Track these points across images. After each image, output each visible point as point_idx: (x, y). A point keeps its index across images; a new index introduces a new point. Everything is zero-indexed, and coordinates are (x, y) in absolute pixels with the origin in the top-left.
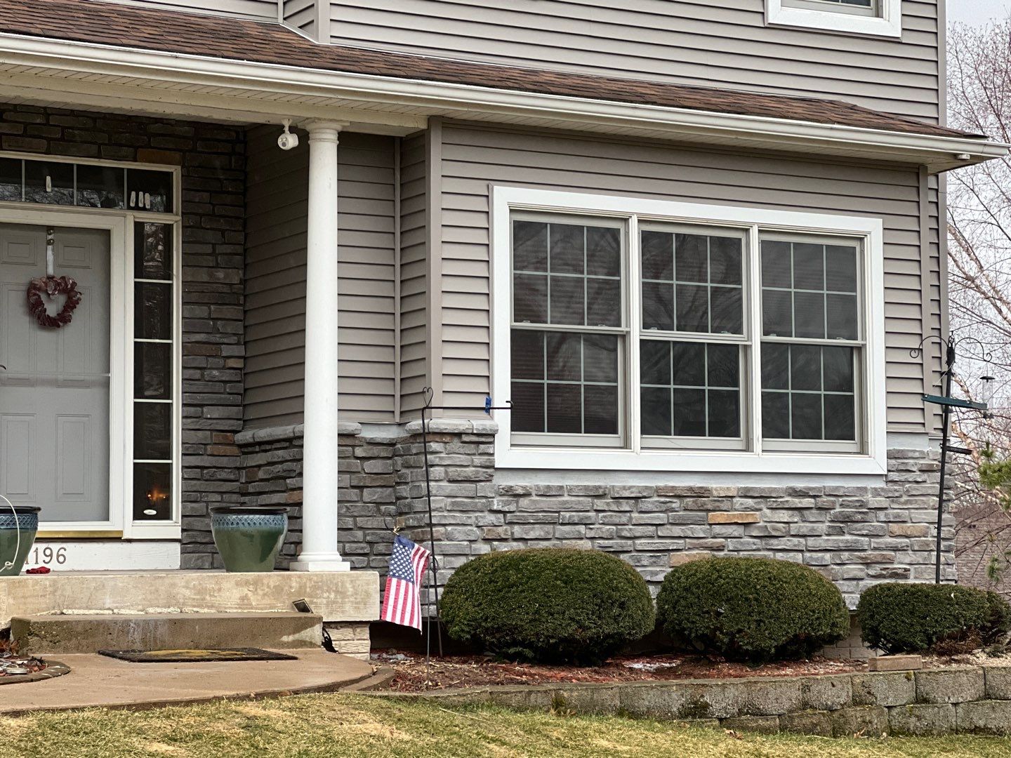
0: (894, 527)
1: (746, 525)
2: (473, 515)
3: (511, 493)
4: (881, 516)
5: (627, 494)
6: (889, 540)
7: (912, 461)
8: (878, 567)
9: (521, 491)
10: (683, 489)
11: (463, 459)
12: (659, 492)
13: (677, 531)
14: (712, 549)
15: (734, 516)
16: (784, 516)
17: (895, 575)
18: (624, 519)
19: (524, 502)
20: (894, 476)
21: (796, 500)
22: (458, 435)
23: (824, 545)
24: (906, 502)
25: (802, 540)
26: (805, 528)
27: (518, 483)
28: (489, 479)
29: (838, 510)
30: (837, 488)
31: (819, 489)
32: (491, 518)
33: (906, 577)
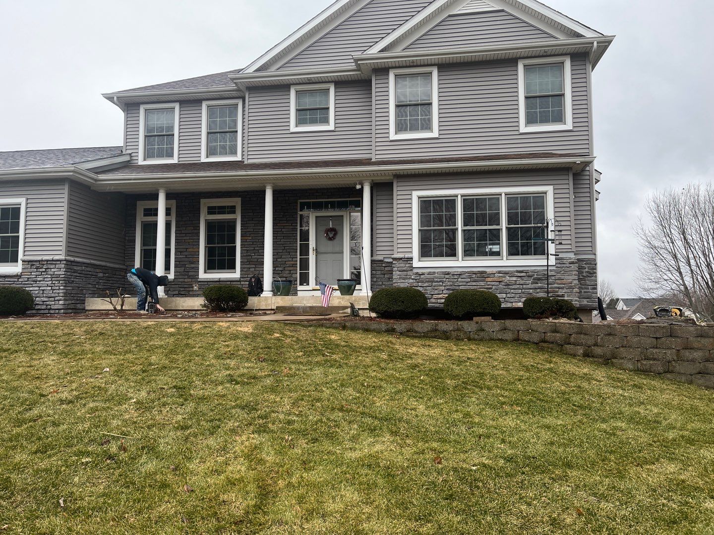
0: (558, 281)
1: (500, 282)
2: (407, 280)
3: (417, 273)
4: (553, 278)
5: (456, 273)
6: (556, 285)
7: (565, 261)
8: (551, 294)
9: (421, 273)
10: (476, 271)
11: (403, 265)
12: (468, 272)
13: (474, 284)
14: (487, 289)
15: (495, 279)
16: (514, 279)
17: (558, 296)
18: (455, 280)
19: (422, 276)
20: (559, 266)
21: (519, 274)
22: (401, 259)
23: (530, 287)
24: (563, 273)
25: (521, 286)
26: (522, 282)
27: (420, 271)
28: (411, 270)
29: (535, 276)
30: (535, 270)
31: (528, 270)
32: (411, 281)
33: (563, 297)
